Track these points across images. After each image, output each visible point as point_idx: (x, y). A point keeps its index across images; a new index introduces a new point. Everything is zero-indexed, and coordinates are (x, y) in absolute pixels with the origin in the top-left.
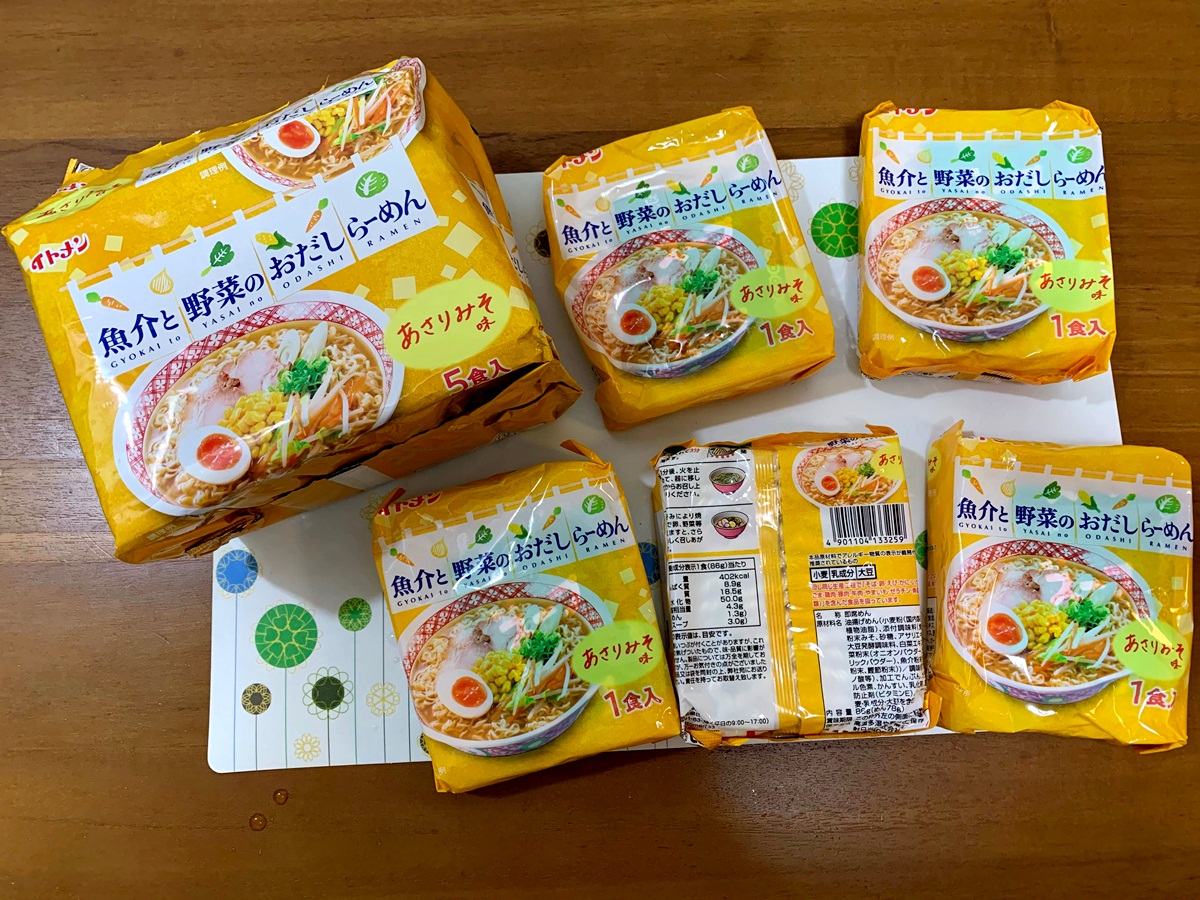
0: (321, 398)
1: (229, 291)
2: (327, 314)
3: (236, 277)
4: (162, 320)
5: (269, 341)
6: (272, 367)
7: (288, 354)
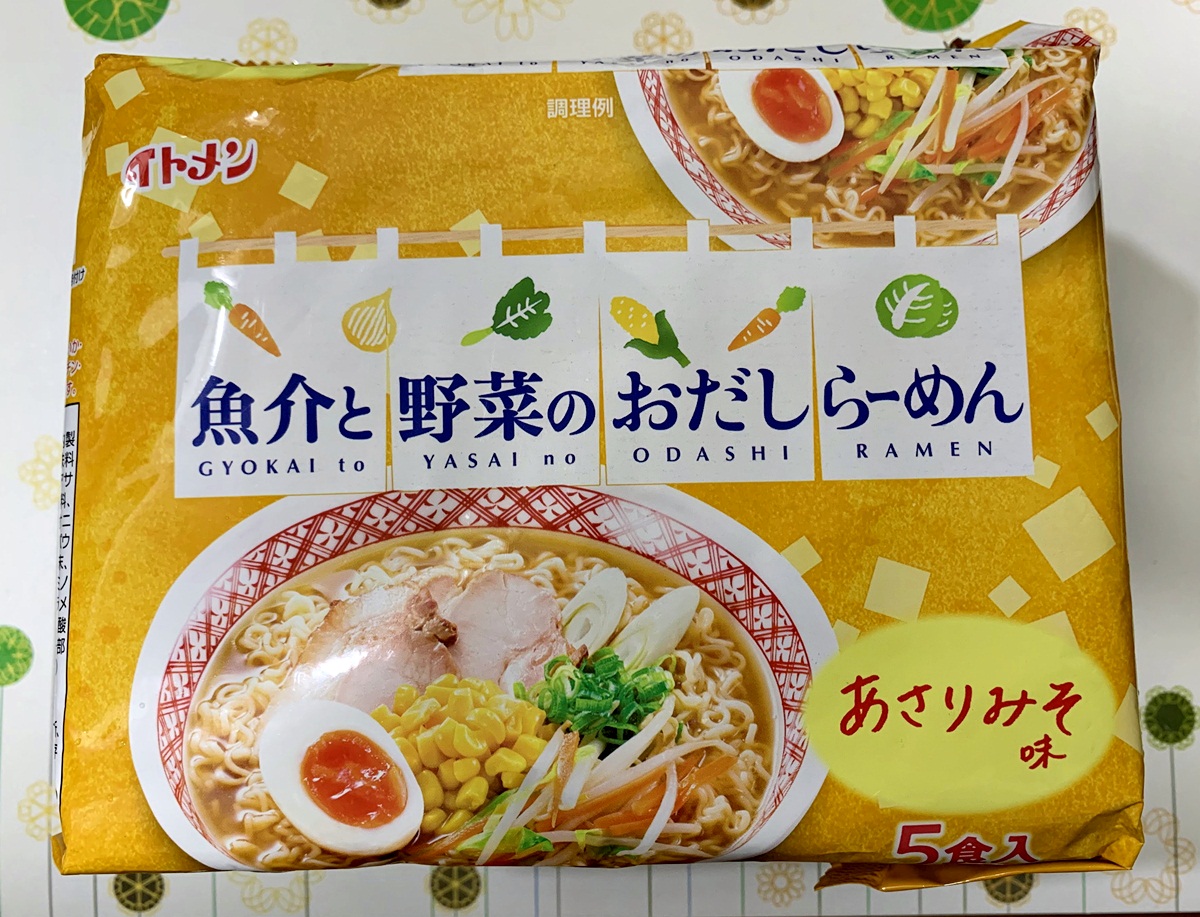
0: (621, 768)
1: (508, 404)
2: (707, 571)
3: (535, 378)
4: (340, 408)
5: (555, 572)
6: (541, 640)
7: (587, 627)
